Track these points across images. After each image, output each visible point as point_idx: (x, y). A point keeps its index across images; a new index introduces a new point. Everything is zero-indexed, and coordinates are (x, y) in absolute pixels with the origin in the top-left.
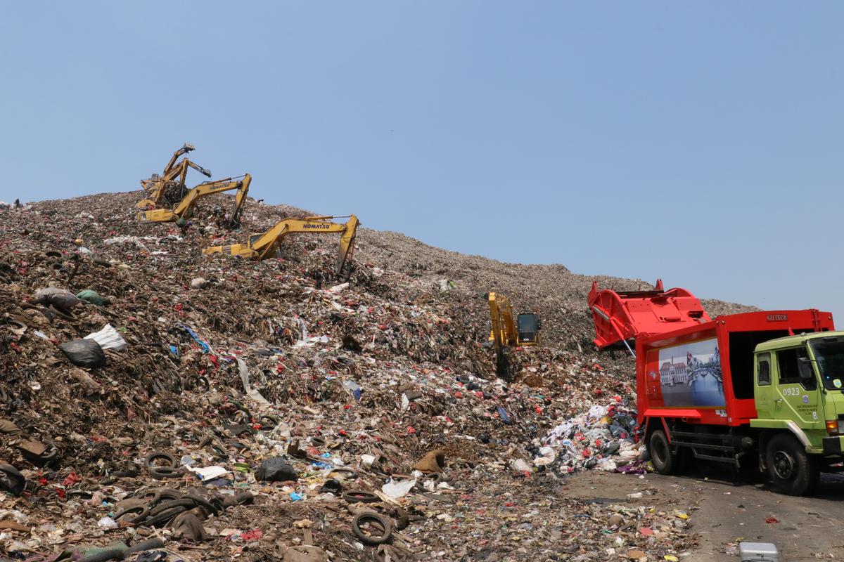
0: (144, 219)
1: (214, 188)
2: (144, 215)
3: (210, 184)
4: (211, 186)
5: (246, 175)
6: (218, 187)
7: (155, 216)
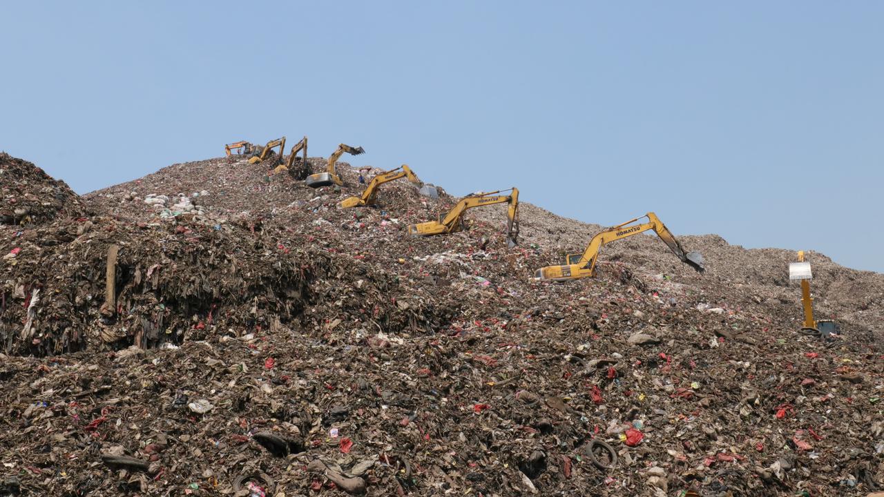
0: (416, 232)
1: (483, 201)
2: (415, 229)
3: (479, 197)
4: (480, 199)
5: (513, 189)
6: (486, 201)
7: (426, 228)
